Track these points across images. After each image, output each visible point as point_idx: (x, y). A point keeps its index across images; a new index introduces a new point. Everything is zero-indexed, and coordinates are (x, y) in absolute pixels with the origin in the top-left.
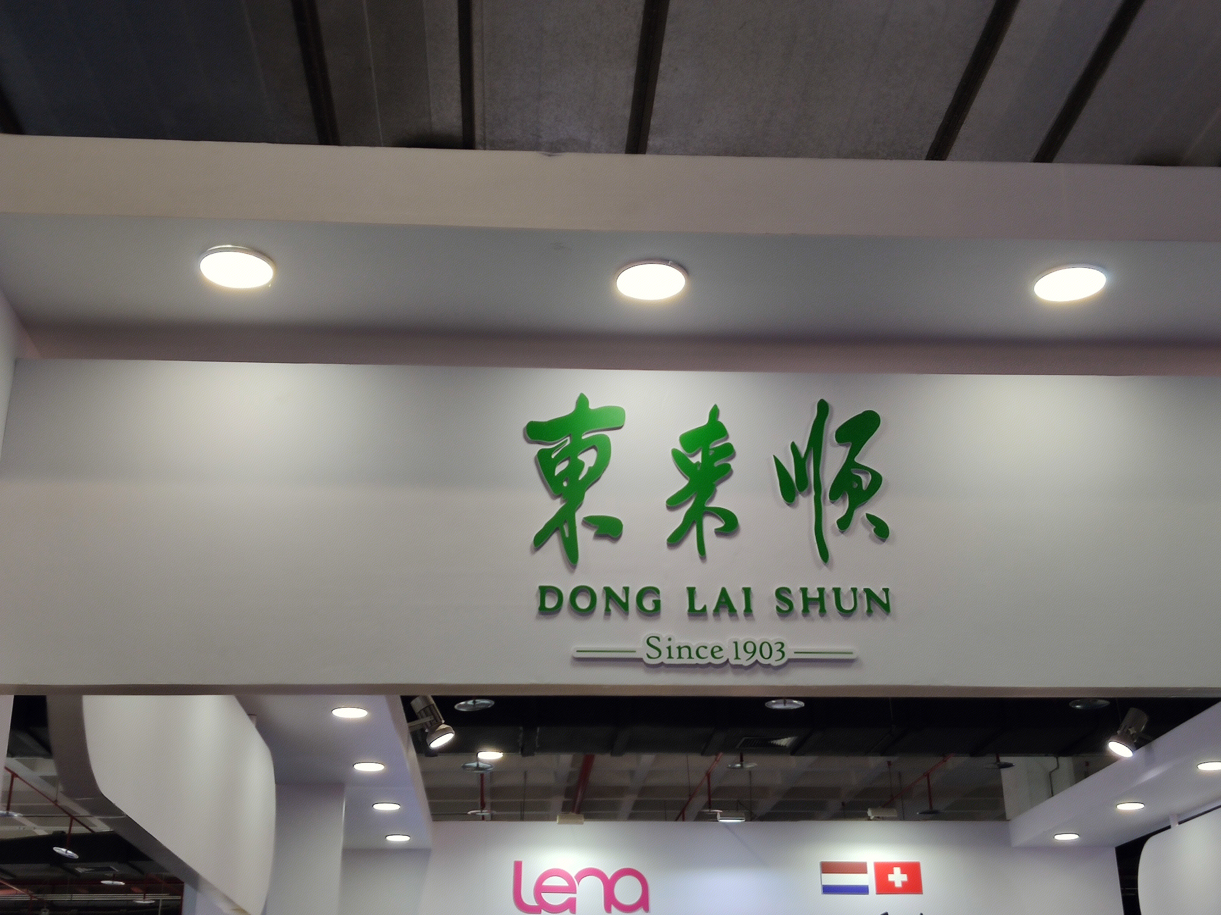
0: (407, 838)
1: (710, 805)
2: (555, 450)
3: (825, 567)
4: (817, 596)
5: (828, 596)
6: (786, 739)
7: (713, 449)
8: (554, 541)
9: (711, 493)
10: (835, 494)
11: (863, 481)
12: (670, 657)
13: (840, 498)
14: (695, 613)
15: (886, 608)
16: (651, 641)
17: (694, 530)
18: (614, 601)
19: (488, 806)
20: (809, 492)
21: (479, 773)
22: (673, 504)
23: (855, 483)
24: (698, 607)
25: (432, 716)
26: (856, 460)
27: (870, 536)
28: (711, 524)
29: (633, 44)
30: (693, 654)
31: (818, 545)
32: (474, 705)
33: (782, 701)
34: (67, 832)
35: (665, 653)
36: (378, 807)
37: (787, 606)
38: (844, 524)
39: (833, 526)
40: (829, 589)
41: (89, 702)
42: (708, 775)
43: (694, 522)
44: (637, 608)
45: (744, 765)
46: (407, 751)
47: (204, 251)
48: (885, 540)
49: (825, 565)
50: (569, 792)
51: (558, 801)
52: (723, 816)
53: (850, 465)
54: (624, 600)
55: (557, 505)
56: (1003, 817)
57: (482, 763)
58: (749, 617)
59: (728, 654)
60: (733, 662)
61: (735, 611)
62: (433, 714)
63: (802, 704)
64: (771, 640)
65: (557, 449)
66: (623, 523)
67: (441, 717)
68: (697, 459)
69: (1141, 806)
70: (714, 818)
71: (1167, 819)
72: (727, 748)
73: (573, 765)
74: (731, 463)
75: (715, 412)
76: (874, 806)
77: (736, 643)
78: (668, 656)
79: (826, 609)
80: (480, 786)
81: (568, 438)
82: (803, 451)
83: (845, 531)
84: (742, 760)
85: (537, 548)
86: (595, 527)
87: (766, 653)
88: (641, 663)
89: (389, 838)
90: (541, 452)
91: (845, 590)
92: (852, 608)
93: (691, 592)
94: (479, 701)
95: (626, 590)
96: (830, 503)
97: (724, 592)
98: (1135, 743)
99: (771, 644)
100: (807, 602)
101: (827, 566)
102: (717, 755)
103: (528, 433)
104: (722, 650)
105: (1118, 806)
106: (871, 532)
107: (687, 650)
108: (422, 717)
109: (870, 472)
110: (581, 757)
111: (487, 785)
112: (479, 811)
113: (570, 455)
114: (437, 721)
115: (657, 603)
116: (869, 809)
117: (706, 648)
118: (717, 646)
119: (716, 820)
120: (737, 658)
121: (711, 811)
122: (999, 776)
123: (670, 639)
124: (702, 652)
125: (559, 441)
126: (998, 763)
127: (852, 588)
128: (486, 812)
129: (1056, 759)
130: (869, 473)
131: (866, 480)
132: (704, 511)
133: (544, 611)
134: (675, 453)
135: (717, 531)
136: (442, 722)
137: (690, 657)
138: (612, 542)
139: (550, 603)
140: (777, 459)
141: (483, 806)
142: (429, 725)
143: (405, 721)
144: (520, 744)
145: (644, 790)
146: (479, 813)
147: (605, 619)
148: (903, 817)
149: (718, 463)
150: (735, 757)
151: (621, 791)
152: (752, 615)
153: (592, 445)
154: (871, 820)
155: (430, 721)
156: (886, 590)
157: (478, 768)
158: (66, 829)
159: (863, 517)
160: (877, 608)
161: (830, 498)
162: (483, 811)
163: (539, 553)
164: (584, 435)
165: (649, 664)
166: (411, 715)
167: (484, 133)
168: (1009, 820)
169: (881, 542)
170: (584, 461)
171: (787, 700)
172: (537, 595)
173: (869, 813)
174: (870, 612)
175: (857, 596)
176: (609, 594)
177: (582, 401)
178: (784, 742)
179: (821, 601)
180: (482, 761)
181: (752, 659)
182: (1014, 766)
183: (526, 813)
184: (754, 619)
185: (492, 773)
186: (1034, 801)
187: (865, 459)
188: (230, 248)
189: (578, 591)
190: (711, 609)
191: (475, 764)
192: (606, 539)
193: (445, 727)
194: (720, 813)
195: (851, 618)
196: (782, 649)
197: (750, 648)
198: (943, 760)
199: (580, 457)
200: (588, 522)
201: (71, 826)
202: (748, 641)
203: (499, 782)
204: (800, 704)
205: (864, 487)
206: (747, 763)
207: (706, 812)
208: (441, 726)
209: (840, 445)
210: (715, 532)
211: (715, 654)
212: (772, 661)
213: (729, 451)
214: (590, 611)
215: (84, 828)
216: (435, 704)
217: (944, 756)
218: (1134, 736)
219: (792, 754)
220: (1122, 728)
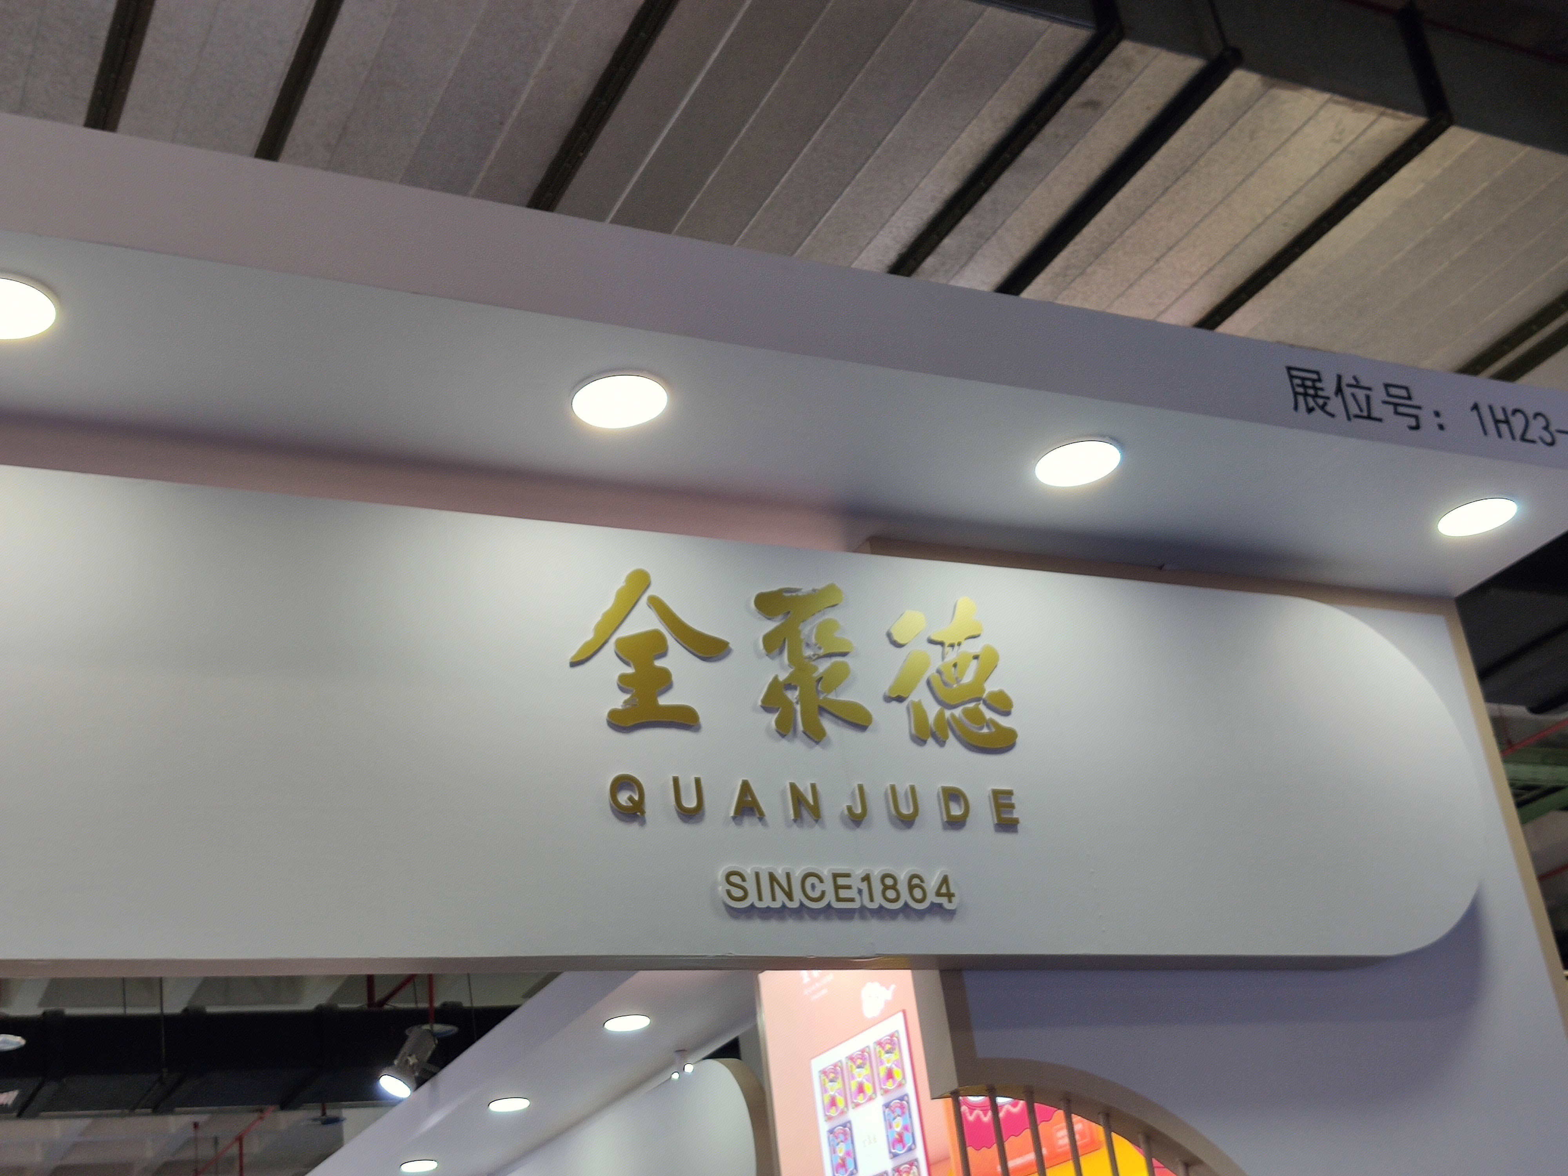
69: (434, 1165)
98: (417, 1077)
105: (402, 1167)
126: (325, 1117)
198: (260, 1117)
217: (261, 1111)
218: (414, 1068)
219: (20, 1116)
220: (400, 1056)
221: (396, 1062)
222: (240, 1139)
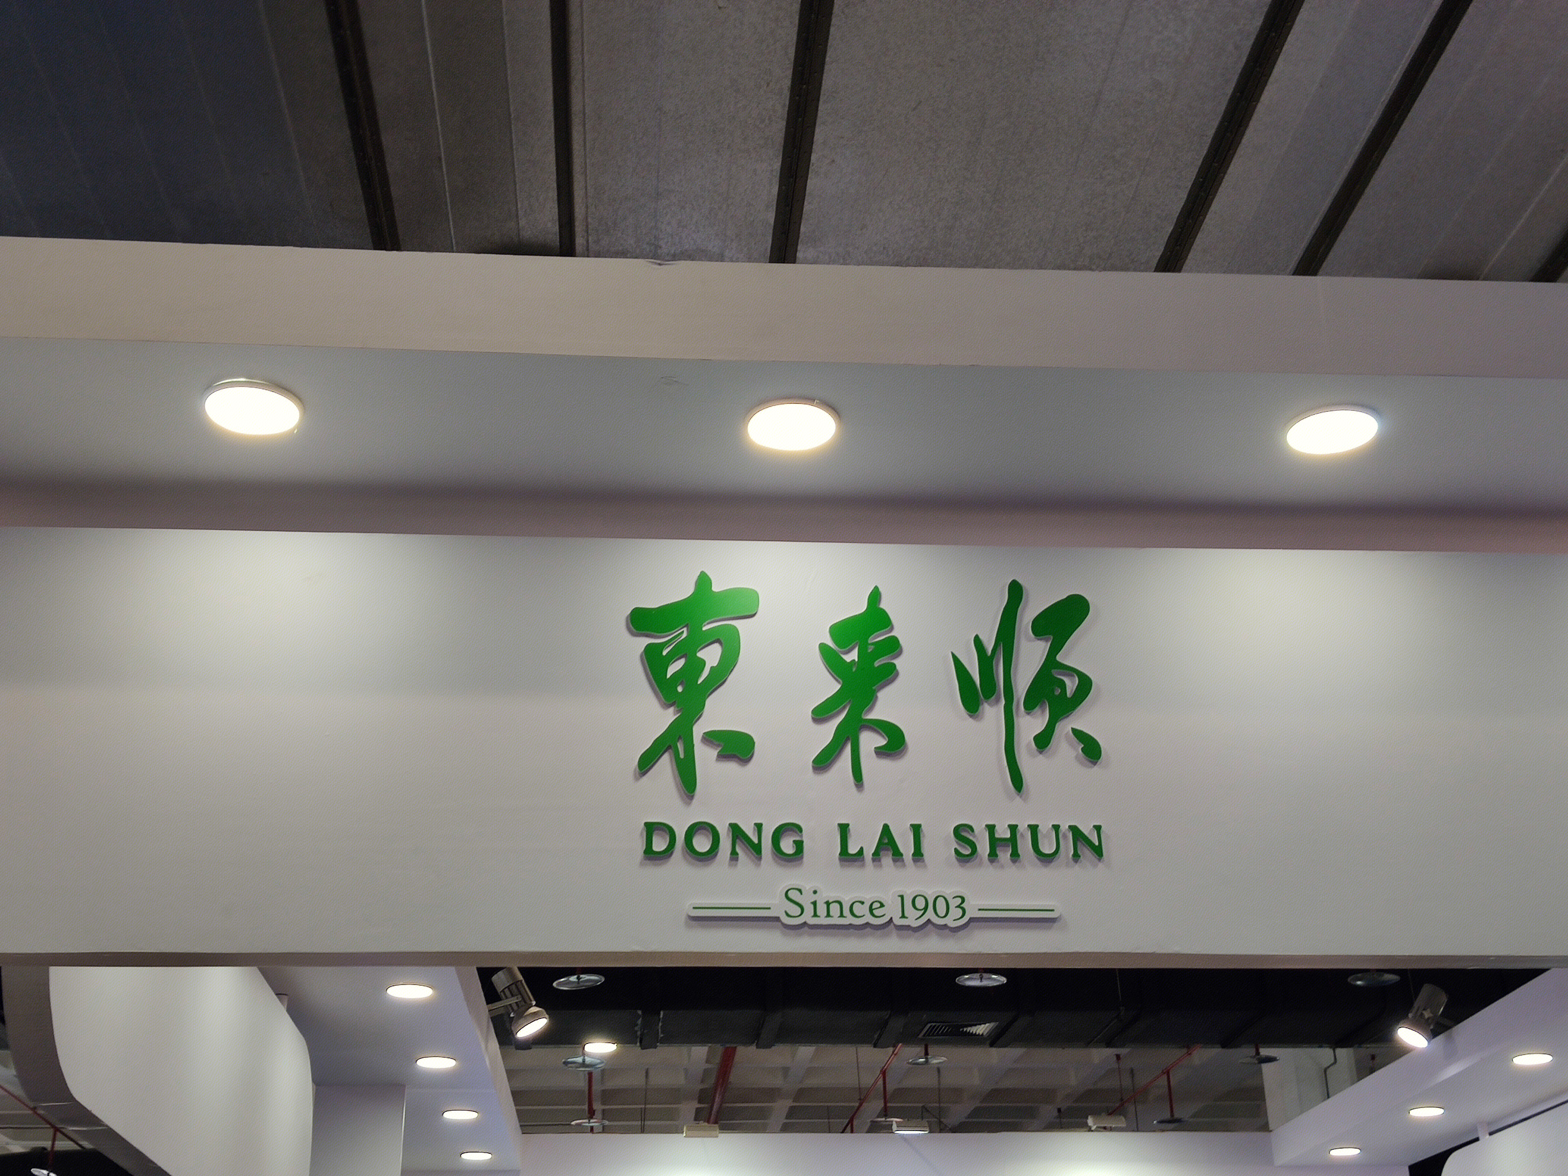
0: (487, 1157)
1: (886, 1112)
2: (667, 644)
3: (1018, 798)
4: (1008, 835)
5: (1022, 835)
6: (983, 1026)
7: (872, 644)
8: (665, 763)
9: (870, 700)
10: (1032, 701)
11: (1067, 686)
12: (815, 915)
13: (1037, 708)
14: (846, 857)
15: (1098, 851)
16: (790, 894)
17: (848, 750)
18: (742, 842)
19: (598, 1114)
20: (998, 701)
21: (585, 1071)
22: (820, 715)
23: (1056, 688)
24: (853, 850)
25: (519, 996)
26: (1059, 658)
27: (1076, 757)
28: (870, 741)
29: (778, 129)
30: (846, 912)
31: (1009, 769)
32: (578, 982)
33: (977, 975)
34: (49, 1149)
35: (809, 909)
36: (450, 1116)
37: (969, 848)
38: (1043, 741)
39: (1028, 745)
40: (1023, 827)
41: (58, 975)
42: (884, 1073)
43: (848, 739)
44: (773, 850)
45: (930, 1060)
46: (487, 1042)
47: (210, 386)
48: (1096, 763)
49: (1018, 795)
50: (704, 1096)
51: (689, 1107)
52: (900, 1126)
53: (1051, 663)
54: (756, 841)
55: (669, 716)
56: (1265, 1128)
57: (590, 1057)
58: (919, 864)
59: (892, 911)
60: (898, 921)
61: (902, 855)
62: (521, 994)
63: (1003, 980)
64: (948, 893)
65: (669, 644)
66: (755, 740)
67: (531, 997)
68: (853, 656)
69: (1440, 1111)
70: (888, 1129)
71: (1475, 1129)
72: (908, 1037)
73: (708, 1061)
74: (895, 662)
75: (875, 596)
76: (1096, 1113)
77: (902, 897)
78: (813, 914)
79: (1019, 852)
80: (587, 1088)
81: (685, 629)
82: (989, 646)
83: (1044, 751)
84: (927, 1054)
85: (642, 773)
86: (718, 746)
87: (941, 910)
88: (777, 923)
89: (465, 1156)
90: (649, 647)
91: (1045, 828)
92: (1053, 851)
93: (844, 829)
94: (585, 977)
95: (759, 827)
96: (1024, 713)
97: (886, 829)
98: (1431, 1030)
99: (948, 899)
100: (995, 842)
101: (1021, 797)
102: (895, 1046)
103: (632, 623)
104: (884, 906)
105: (1411, 1112)
106: (1079, 752)
107: (838, 905)
108: (507, 998)
109: (1076, 673)
110: (719, 1049)
111: (597, 1088)
112: (587, 1121)
113: (687, 651)
114: (525, 1002)
115: (799, 845)
116: (1089, 1117)
117: (863, 903)
118: (876, 901)
119: (890, 1131)
120: (903, 916)
121: (888, 1120)
122: (1260, 1072)
123: (815, 892)
124: (857, 909)
125: (672, 634)
126: (1258, 1057)
127: (1053, 825)
128: (594, 1122)
129: (1332, 1052)
130: (1075, 675)
131: (1071, 685)
132: (860, 724)
133: (650, 854)
134: (823, 647)
135: (877, 750)
136: (532, 1004)
137: (842, 915)
138: (740, 764)
139: (659, 845)
140: (956, 656)
141: (591, 1114)
142: (515, 1008)
143: (485, 1003)
144: (639, 1033)
145: (801, 1094)
146: (585, 1123)
147: (730, 865)
148: (1136, 1127)
149: (880, 661)
150: (919, 1050)
151: (772, 1094)
152: (923, 861)
153: (716, 638)
154: (1092, 1131)
155: (516, 1003)
156: (1098, 828)
157: (584, 1064)
158: (47, 1144)
159: (1069, 731)
160: (1086, 853)
161: (1024, 707)
162: (592, 1121)
163: (645, 778)
164: (705, 626)
165: (789, 925)
166: (491, 995)
167: (588, 242)
168: (1271, 1131)
169: (1090, 764)
170: (705, 659)
171: (985, 975)
172: (641, 834)
173: (1090, 1121)
174: (1076, 856)
175: (1060, 836)
176: (736, 832)
177: (703, 581)
178: (982, 1029)
179: (1013, 841)
180: (590, 1055)
181: (922, 917)
182: (1278, 1060)
183: (647, 1123)
184: (925, 866)
185: (603, 1071)
186: (1304, 1105)
187: (1069, 657)
188: (243, 381)
189: (694, 829)
190: (869, 853)
191: (579, 1060)
192: (731, 760)
193: (536, 1011)
194: (896, 1122)
195: (1053, 864)
196: (962, 905)
197: (920, 903)
198: (1187, 1053)
199: (699, 655)
200: (710, 738)
201: (54, 1140)
202: (919, 894)
203: (612, 1084)
204: (1000, 979)
205: (1069, 693)
206: (934, 1057)
207: (881, 1121)
208: (532, 1009)
209: (1039, 639)
210: (876, 752)
211: (875, 912)
212: (950, 921)
213: (894, 647)
214: (711, 854)
215: (72, 1143)
216: (523, 981)
217: (1188, 1047)
218: (1430, 1021)
219: (992, 1045)
220: (1414, 1010)
221: (1410, 1015)
222: (1167, 1073)
